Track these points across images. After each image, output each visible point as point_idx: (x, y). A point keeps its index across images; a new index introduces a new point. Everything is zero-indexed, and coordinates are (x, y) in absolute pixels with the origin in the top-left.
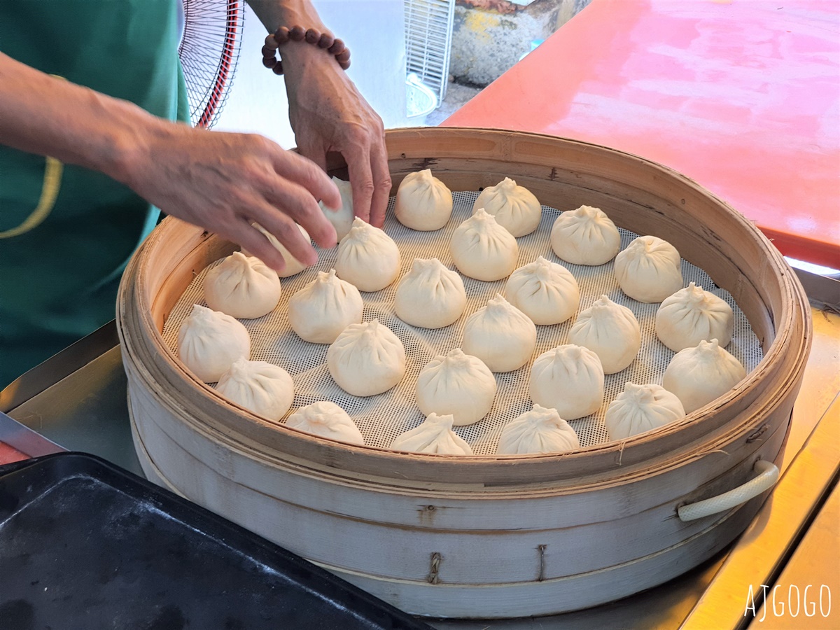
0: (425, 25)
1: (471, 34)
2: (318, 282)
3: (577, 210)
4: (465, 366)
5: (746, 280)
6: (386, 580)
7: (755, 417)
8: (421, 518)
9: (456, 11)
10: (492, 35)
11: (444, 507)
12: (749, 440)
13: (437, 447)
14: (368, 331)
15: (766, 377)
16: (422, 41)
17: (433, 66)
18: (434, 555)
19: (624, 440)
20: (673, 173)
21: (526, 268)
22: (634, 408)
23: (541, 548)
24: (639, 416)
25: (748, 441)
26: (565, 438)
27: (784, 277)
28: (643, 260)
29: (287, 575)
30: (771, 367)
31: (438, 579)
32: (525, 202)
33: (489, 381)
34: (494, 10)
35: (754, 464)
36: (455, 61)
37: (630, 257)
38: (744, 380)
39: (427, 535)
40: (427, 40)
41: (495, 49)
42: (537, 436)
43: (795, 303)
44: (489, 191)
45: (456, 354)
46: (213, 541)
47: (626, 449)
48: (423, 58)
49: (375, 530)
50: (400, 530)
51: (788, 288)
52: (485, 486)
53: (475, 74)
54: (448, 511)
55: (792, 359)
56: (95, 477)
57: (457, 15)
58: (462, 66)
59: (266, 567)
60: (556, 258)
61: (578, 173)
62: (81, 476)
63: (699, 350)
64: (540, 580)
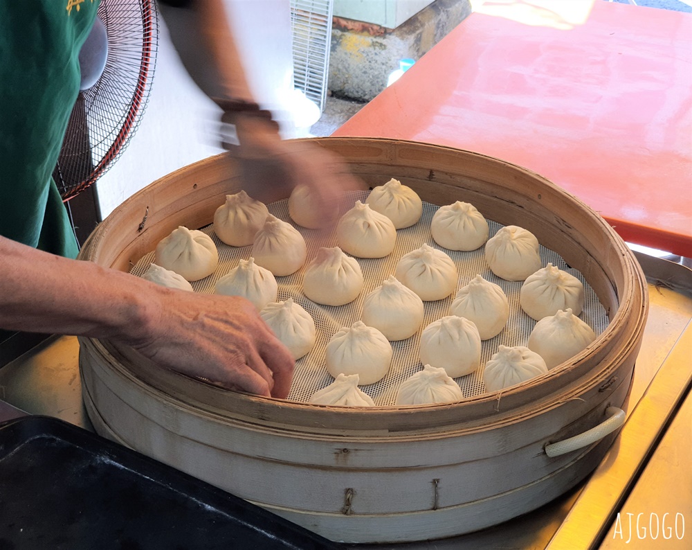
0: (306, 47)
1: (346, 54)
2: (240, 268)
3: (453, 205)
4: (367, 335)
5: (593, 261)
6: (308, 513)
7: (605, 371)
8: (337, 459)
9: (332, 34)
10: (365, 55)
11: (356, 450)
12: (601, 389)
13: (347, 401)
14: (285, 308)
15: (614, 338)
16: (303, 61)
17: (313, 82)
18: (348, 491)
19: (501, 391)
20: (531, 173)
21: (413, 254)
22: (506, 366)
23: (435, 482)
24: (511, 371)
25: (600, 391)
26: (451, 391)
27: (625, 257)
28: (509, 245)
29: (225, 512)
30: (617, 330)
31: (351, 511)
32: (408, 199)
33: (386, 348)
34: (366, 33)
35: (605, 410)
36: (333, 78)
37: (498, 243)
38: (596, 341)
39: (342, 474)
40: (307, 59)
41: (367, 67)
42: (429, 390)
43: (634, 278)
44: (378, 190)
45: (358, 325)
46: (160, 485)
47: (502, 398)
48: (304, 75)
49: (298, 473)
50: (320, 470)
51: (628, 266)
52: (390, 431)
53: (351, 88)
54: (359, 453)
55: (633, 324)
56: (57, 436)
57: (334, 37)
58: (339, 82)
59: (207, 505)
60: (436, 245)
61: (451, 175)
62: (45, 436)
63: (557, 318)
64: (434, 509)
